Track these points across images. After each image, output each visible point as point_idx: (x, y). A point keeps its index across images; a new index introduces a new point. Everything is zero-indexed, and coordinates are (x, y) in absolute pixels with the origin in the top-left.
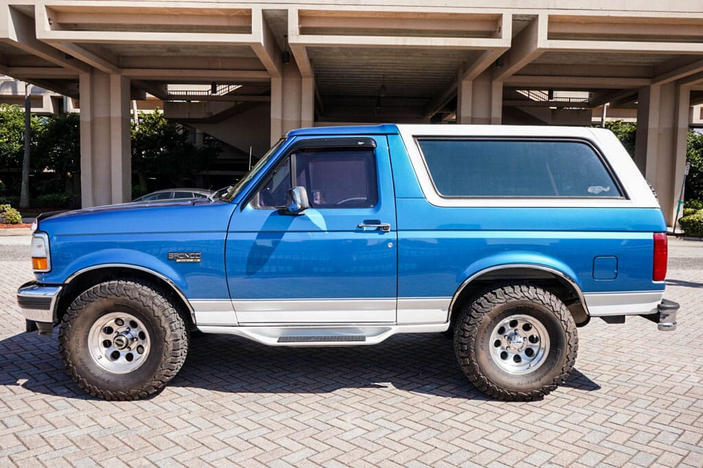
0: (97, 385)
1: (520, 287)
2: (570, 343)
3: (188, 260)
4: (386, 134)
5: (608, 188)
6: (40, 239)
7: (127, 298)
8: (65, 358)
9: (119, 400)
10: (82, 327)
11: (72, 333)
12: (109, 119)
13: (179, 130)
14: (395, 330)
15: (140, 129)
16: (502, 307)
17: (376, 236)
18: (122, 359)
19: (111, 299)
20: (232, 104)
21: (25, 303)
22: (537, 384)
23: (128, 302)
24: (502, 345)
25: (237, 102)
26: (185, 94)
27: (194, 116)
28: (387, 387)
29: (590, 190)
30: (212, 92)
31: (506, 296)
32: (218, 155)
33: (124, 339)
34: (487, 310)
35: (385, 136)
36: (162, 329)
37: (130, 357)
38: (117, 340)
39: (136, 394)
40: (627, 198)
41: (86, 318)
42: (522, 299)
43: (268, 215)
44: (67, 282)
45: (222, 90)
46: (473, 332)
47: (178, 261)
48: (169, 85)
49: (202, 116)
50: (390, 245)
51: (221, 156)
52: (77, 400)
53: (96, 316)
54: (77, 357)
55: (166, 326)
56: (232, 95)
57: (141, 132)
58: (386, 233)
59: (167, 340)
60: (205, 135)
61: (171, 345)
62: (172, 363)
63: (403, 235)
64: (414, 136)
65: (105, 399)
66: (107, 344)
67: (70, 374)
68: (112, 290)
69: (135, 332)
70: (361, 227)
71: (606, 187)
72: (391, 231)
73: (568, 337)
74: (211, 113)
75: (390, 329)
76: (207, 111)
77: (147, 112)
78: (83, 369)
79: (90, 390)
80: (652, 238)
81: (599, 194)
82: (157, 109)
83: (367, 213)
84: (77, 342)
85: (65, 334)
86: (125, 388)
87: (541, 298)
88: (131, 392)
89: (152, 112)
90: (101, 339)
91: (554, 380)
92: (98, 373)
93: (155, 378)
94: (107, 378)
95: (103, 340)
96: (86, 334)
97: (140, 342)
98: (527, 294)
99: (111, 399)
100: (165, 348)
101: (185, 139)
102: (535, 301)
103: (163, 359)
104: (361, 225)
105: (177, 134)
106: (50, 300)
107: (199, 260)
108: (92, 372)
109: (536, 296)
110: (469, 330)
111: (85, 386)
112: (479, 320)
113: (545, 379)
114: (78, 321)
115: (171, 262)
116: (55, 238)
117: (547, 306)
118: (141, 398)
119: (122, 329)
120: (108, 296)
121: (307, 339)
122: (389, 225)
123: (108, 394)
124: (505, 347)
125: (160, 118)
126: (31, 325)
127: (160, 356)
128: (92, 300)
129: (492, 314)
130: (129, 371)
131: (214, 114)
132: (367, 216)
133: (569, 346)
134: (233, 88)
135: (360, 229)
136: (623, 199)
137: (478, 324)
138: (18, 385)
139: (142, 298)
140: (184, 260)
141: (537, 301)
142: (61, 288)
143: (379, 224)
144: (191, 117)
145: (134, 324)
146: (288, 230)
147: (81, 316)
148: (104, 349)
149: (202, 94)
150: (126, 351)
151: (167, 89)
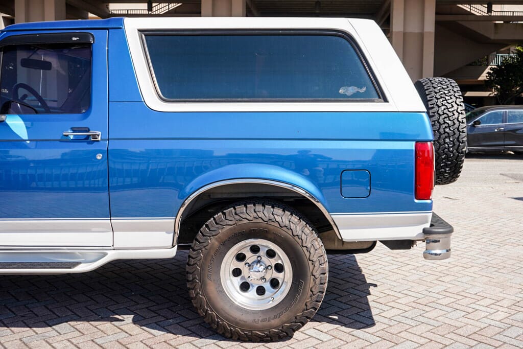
1: (255, 205)
2: (314, 274)
5: (364, 89)
16: (230, 229)
22: (276, 322)
24: (242, 275)
29: (341, 91)
31: (237, 217)
34: (214, 233)
40: (386, 100)
42: (255, 221)
46: (198, 259)
71: (361, 88)
73: (311, 267)
80: (414, 148)
81: (352, 96)
87: (278, 219)
91: (296, 318)
98: (261, 215)
102: (270, 223)
109: (272, 216)
110: (194, 256)
112: (205, 244)
113: (284, 317)
117: (285, 229)
122: (99, 133)
124: (246, 277)
129: (219, 238)
133: (312, 277)
136: (381, 102)
137: (203, 249)
141: (273, 224)
143: (88, 131)
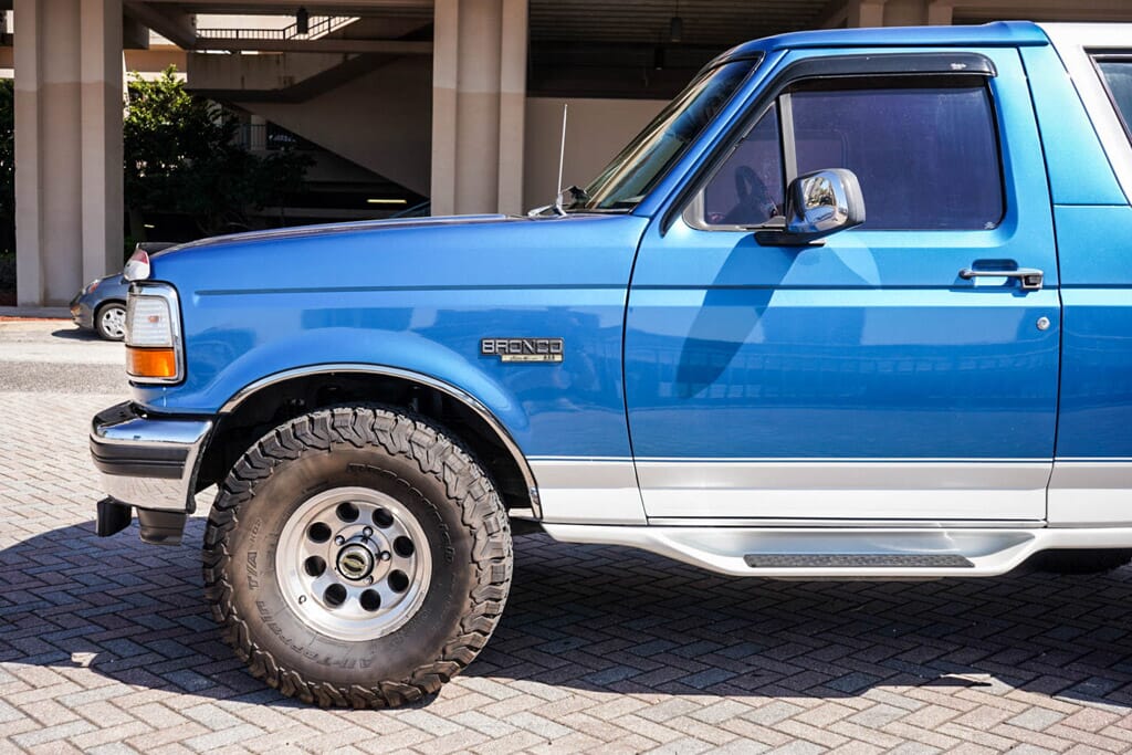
0: (299, 667)
3: (531, 358)
4: (1016, 45)
6: (157, 302)
7: (381, 451)
8: (220, 601)
9: (351, 707)
10: (266, 522)
11: (240, 538)
12: (78, 87)
13: (217, 117)
14: (1042, 540)
15: (133, 114)
17: (1007, 300)
18: (352, 606)
19: (338, 453)
20: (337, 60)
21: (116, 460)
23: (382, 461)
25: (346, 54)
26: (234, 36)
27: (252, 85)
28: (989, 685)
30: (299, 32)
32: (305, 173)
33: (363, 553)
35: (1014, 50)
36: (466, 529)
37: (370, 601)
38: (349, 557)
39: (398, 692)
41: (274, 500)
43: (733, 245)
44: (228, 409)
45: (319, 27)
47: (506, 358)
48: (199, 17)
49: (270, 84)
50: (1045, 323)
51: (311, 175)
52: (244, 704)
53: (301, 496)
54: (251, 597)
55: (476, 522)
56: (337, 39)
57: (134, 119)
58: (1031, 294)
59: (477, 557)
60: (272, 128)
61: (487, 570)
62: (486, 615)
63: (1074, 298)
64: (1089, 51)
65: (316, 704)
66: (314, 567)
67: (233, 639)
68: (341, 431)
69: (384, 538)
70: (968, 278)
72: (1045, 287)
74: (291, 79)
75: (1030, 538)
76: (283, 75)
77: (149, 77)
78: (265, 627)
79: (281, 682)
82: (170, 71)
83: (983, 240)
84: (252, 558)
85: (221, 540)
86: (371, 677)
88: (385, 688)
89: (160, 77)
90: (304, 555)
92: (302, 640)
93: (444, 652)
94: (324, 651)
95: (308, 556)
96: (273, 541)
97: (398, 563)
99: (333, 705)
100: (473, 579)
101: (231, 138)
103: (467, 606)
104: (969, 271)
105: (213, 125)
106: (181, 455)
107: (558, 358)
108: (286, 634)
111: (269, 672)
114: (255, 507)
115: (487, 361)
116: (196, 299)
118: (406, 703)
119: (352, 530)
120: (334, 446)
121: (824, 561)
123: (327, 691)
125: (177, 90)
126: (114, 515)
127: (459, 602)
128: (290, 454)
130: (376, 635)
131: (298, 80)
132: (983, 250)
134: (339, 22)
135: (965, 283)
138: (78, 665)
139: (419, 453)
140: (521, 358)
142: (209, 425)
144: (247, 87)
145: (383, 519)
146: (783, 283)
147: (264, 495)
148: (310, 580)
149: (271, 36)
150: (364, 585)
151: (194, 24)
